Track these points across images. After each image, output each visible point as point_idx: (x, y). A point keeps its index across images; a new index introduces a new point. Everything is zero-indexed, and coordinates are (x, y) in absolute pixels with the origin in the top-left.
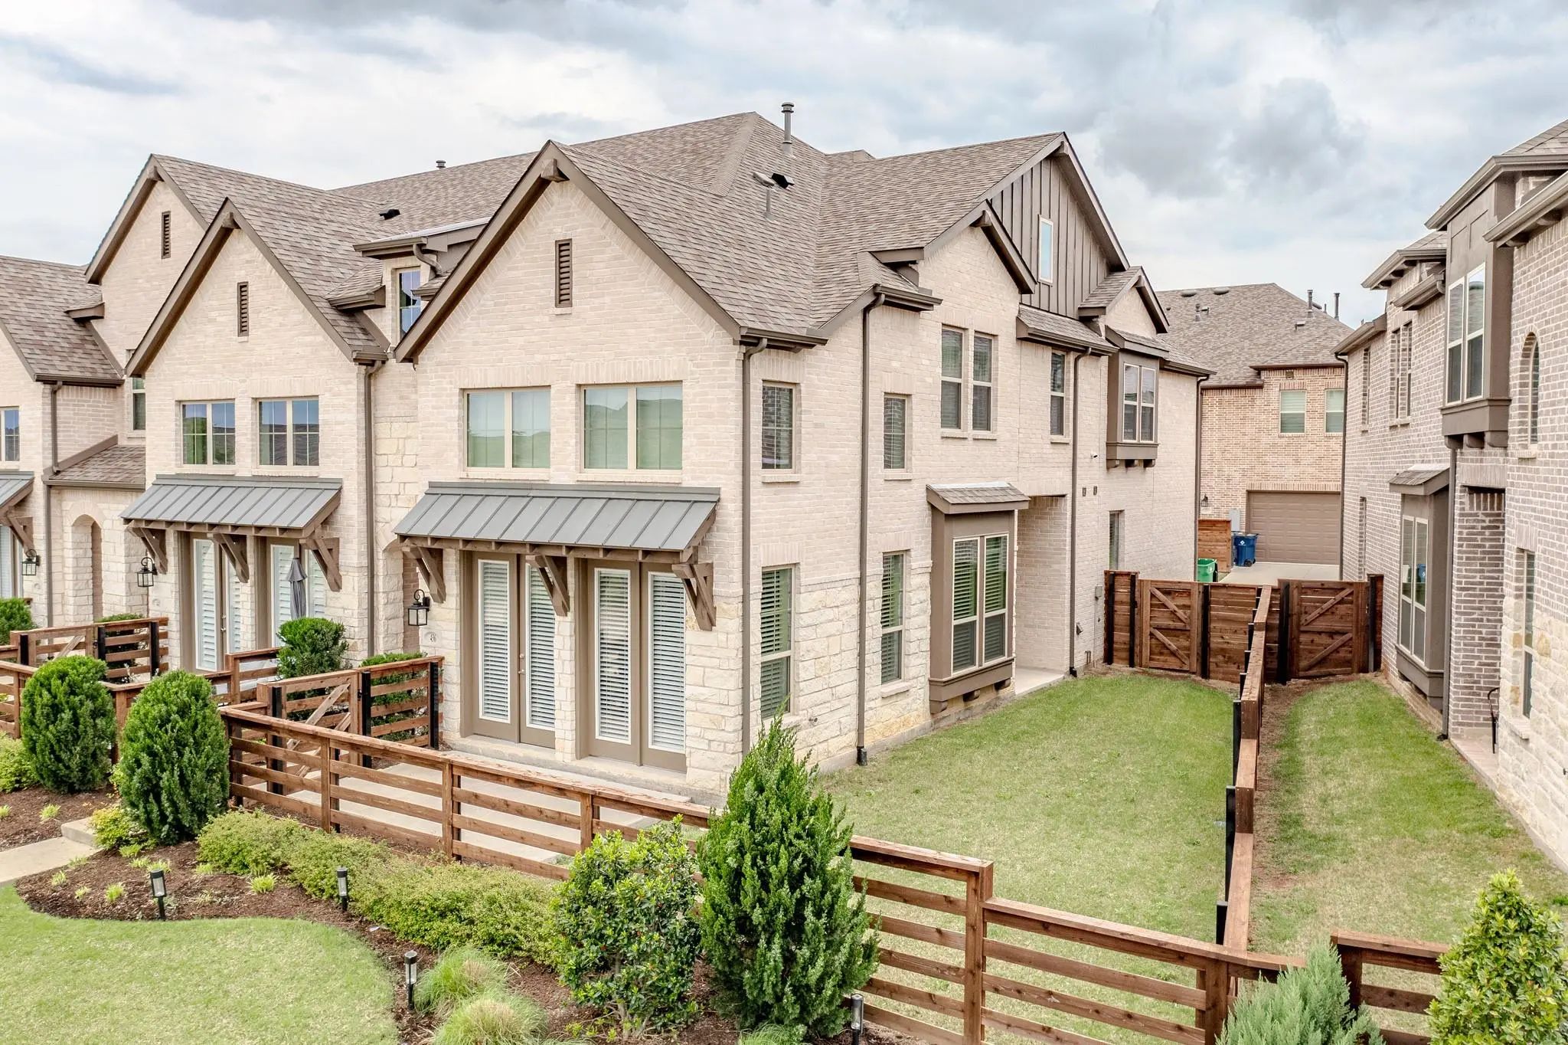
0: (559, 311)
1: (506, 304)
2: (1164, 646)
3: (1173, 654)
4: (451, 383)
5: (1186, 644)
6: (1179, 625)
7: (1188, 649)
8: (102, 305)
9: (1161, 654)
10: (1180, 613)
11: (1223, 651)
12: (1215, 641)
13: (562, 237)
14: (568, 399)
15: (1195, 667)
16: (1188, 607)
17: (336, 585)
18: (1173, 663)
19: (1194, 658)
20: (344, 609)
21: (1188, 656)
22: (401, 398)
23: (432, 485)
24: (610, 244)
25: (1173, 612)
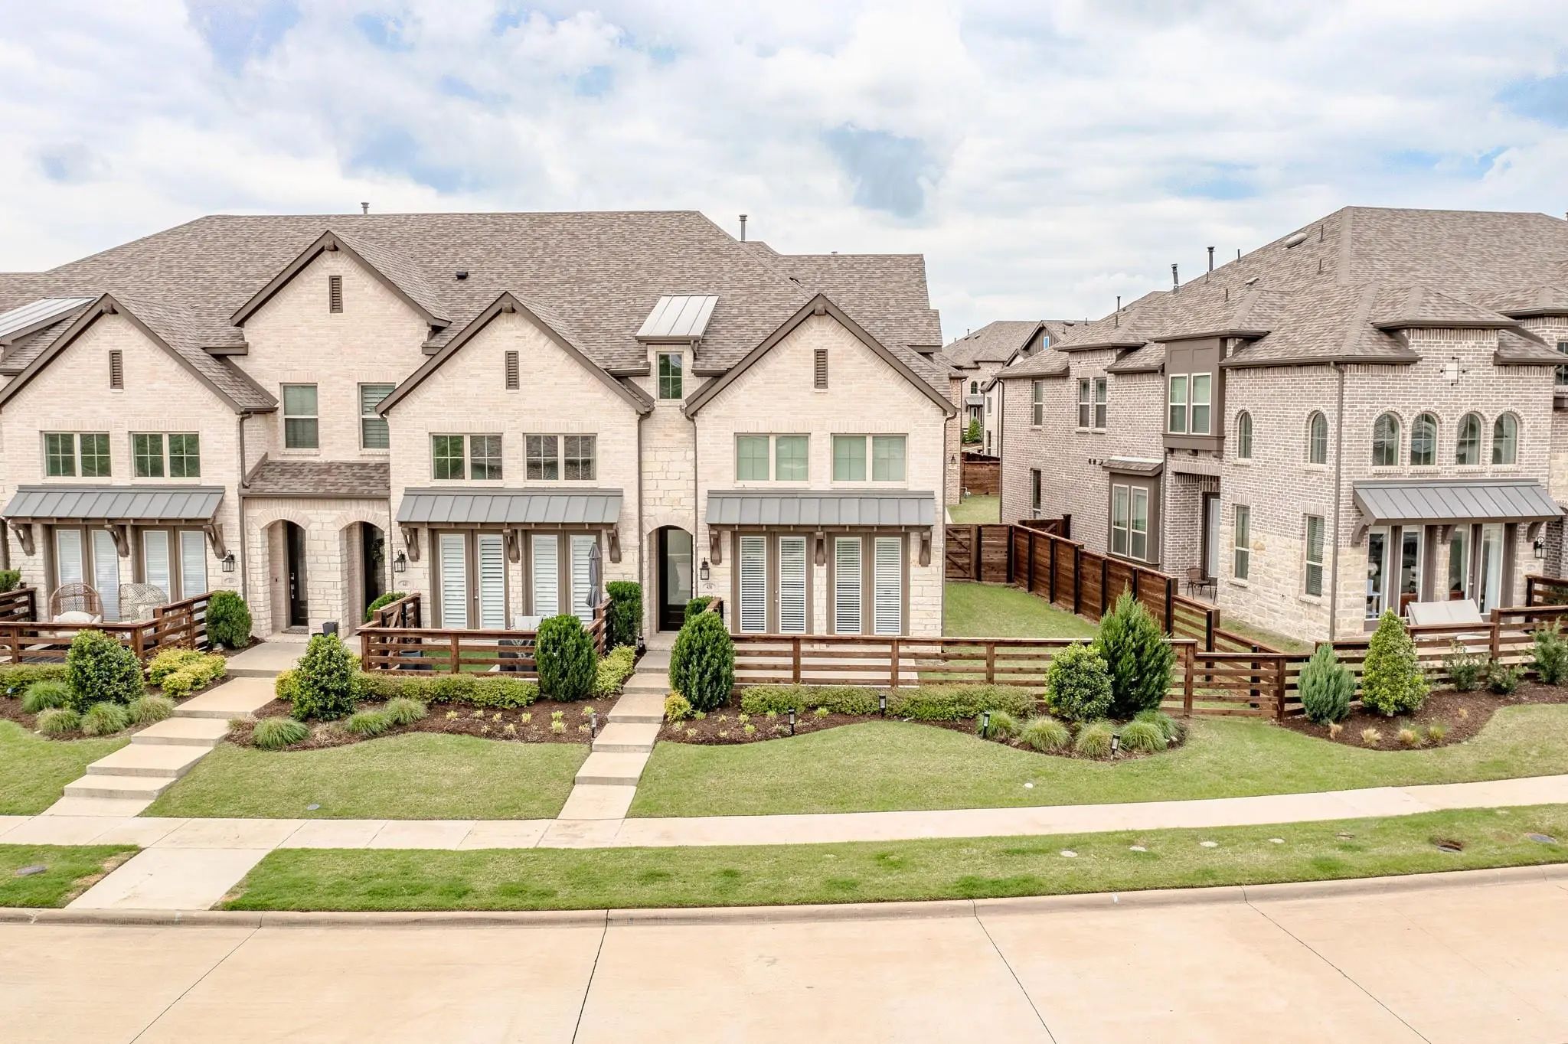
0: (818, 390)
1: (774, 383)
2: (955, 564)
3: (960, 568)
4: (727, 429)
5: (968, 561)
6: (963, 550)
7: (969, 564)
8: (247, 345)
9: (952, 568)
10: (964, 542)
11: (988, 564)
12: (984, 558)
13: (819, 346)
14: (824, 442)
15: (973, 574)
16: (969, 539)
17: (616, 559)
18: (960, 573)
19: (973, 570)
20: (623, 574)
21: (969, 569)
22: (666, 435)
23: (709, 492)
24: (855, 355)
25: (960, 543)
